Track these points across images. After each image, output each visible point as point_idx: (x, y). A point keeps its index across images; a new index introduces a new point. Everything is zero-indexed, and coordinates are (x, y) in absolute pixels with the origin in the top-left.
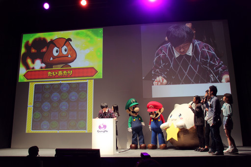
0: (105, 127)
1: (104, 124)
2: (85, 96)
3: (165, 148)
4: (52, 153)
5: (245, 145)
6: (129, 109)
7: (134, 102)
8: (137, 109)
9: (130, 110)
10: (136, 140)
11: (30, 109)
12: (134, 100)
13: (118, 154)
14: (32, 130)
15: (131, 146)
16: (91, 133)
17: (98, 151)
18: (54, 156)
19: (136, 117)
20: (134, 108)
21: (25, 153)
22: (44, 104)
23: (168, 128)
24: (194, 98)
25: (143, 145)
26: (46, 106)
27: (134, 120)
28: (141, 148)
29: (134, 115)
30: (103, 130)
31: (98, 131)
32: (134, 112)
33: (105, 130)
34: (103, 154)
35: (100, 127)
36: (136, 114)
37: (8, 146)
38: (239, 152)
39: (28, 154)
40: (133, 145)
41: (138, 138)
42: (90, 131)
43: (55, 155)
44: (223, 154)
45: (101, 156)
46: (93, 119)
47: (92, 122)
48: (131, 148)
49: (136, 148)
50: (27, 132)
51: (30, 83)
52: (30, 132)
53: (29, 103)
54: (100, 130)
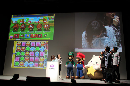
0: (53, 66)
4: (24, 79)
7: (71, 54)
11: (14, 55)
13: (60, 81)
16: (46, 69)
17: (49, 79)
21: (10, 78)
23: (89, 67)
28: (72, 78)
30: (52, 67)
33: (54, 67)
34: (52, 80)
35: (51, 66)
43: (26, 80)
45: (51, 82)
46: (47, 62)
49: (69, 78)
50: (12, 67)
51: (15, 41)
52: (13, 67)
53: (13, 52)
54: (51, 68)
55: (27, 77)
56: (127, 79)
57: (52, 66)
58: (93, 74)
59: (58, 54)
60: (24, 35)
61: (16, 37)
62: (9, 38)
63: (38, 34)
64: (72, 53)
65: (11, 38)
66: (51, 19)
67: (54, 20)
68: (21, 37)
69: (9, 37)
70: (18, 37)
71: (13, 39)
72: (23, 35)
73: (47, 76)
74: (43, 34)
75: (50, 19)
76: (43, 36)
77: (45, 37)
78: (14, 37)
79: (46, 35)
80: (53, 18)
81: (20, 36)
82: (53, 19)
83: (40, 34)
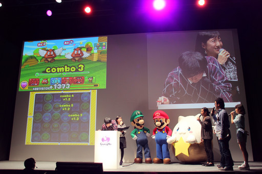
0: (108, 139)
1: (108, 137)
2: (88, 107)
3: (169, 162)
4: (52, 166)
5: (255, 160)
6: (133, 121)
7: (138, 114)
8: (141, 121)
9: (135, 123)
10: (141, 153)
11: (30, 120)
12: (139, 112)
13: (122, 168)
14: (32, 141)
15: (135, 160)
16: (94, 146)
17: (100, 165)
18: (54, 170)
19: (141, 130)
20: (138, 120)
22: (45, 115)
23: (175, 142)
24: (202, 110)
25: (148, 159)
26: (47, 117)
27: (139, 132)
28: (147, 162)
29: (139, 127)
30: (106, 142)
31: (101, 144)
32: (138, 125)
33: (109, 142)
35: (103, 140)
36: (141, 127)
37: (6, 158)
38: (251, 168)
40: (138, 159)
41: (143, 152)
42: (92, 143)
43: (56, 169)
44: (233, 170)
45: (104, 171)
46: (96, 131)
48: (136, 162)
49: (141, 162)
50: (26, 144)
51: (31, 93)
52: (29, 144)
53: (28, 114)
55: (58, 164)
57: (105, 139)
59: (118, 117)
60: (49, 80)
61: (33, 85)
62: (20, 86)
63: (77, 78)
65: (24, 87)
66: (100, 48)
67: (106, 50)
68: (43, 84)
69: (20, 84)
70: (38, 84)
71: (27, 89)
72: (47, 79)
73: (97, 160)
74: (86, 77)
75: (100, 46)
76: (86, 80)
77: (91, 81)
78: (30, 84)
79: (93, 78)
80: (104, 44)
81: (41, 82)
82: (105, 46)
83: (79, 77)
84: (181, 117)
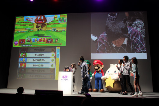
0: (66, 77)
1: (66, 75)
4: (33, 92)
13: (74, 94)
16: (58, 81)
17: (62, 92)
21: (15, 92)
23: (106, 79)
25: (90, 89)
30: (65, 79)
31: (62, 80)
33: (67, 79)
34: (65, 94)
35: (63, 77)
37: (6, 87)
39: (17, 92)
42: (57, 79)
43: (35, 94)
46: (59, 72)
47: (58, 74)
50: (17, 78)
54: (63, 79)
55: (36, 91)
56: (152, 91)
57: (65, 77)
58: (112, 86)
61: (21, 43)
62: (14, 44)
63: (48, 39)
64: (88, 61)
65: (16, 44)
70: (24, 43)
71: (18, 46)
72: (30, 39)
73: (60, 89)
74: (54, 39)
75: (62, 20)
76: (54, 41)
77: (56, 42)
78: (19, 43)
79: (58, 39)
82: (65, 20)
83: (50, 39)
84: (111, 65)
